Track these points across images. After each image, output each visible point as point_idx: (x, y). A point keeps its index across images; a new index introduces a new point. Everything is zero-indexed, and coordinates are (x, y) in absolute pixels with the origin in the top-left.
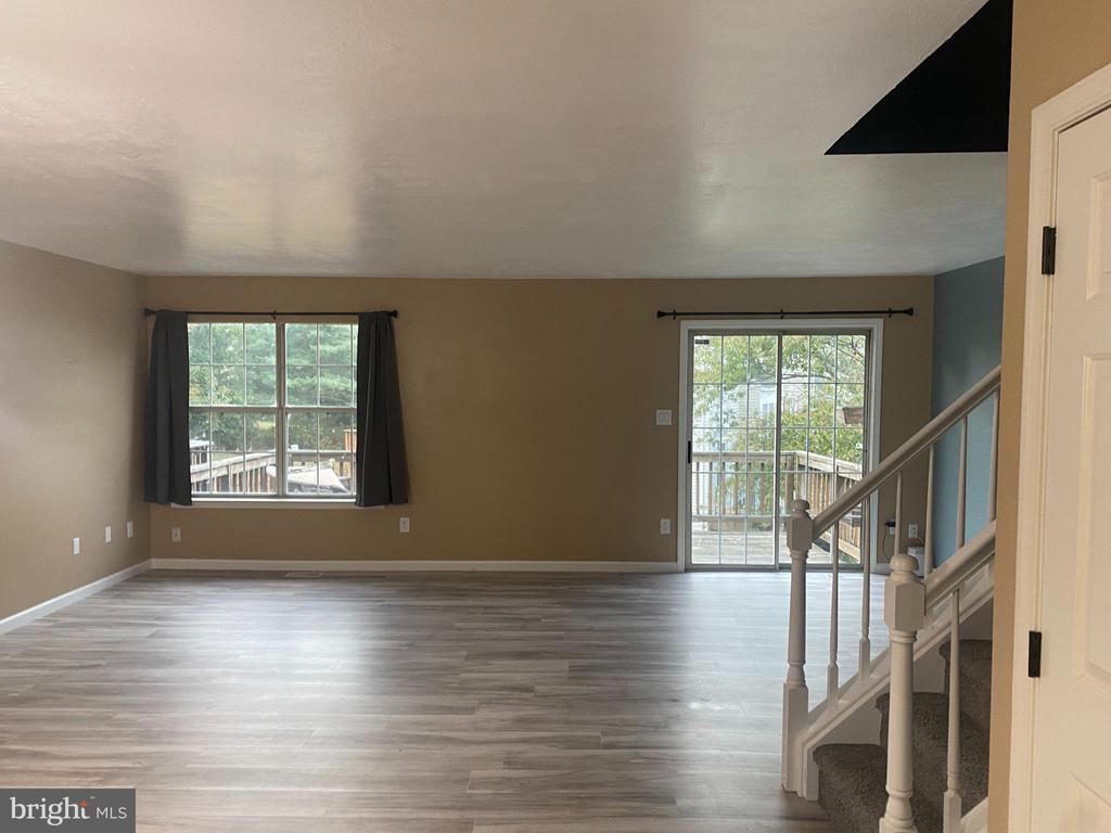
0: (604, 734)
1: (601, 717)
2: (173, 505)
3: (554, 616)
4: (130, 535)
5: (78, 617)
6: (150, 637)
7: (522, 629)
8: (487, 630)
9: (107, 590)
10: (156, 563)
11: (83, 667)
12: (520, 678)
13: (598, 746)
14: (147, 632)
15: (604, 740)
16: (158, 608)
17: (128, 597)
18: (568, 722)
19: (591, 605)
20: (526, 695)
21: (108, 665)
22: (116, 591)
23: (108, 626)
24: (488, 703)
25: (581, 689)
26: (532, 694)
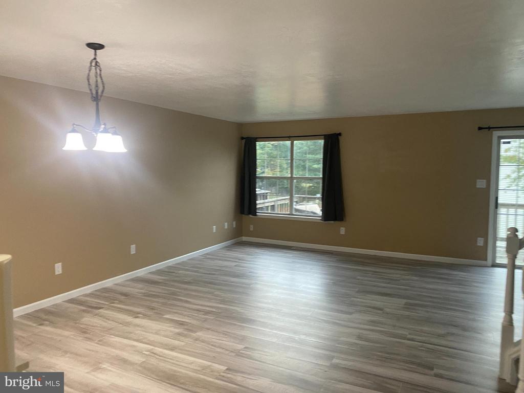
0: (410, 334)
1: (411, 327)
2: (251, 216)
3: (408, 280)
4: (234, 226)
5: (213, 256)
6: (235, 266)
7: (389, 283)
8: (372, 281)
9: (225, 247)
10: (244, 239)
11: (210, 274)
12: (379, 304)
13: (405, 338)
14: (234, 264)
15: (409, 336)
16: (241, 256)
17: (231, 250)
18: (394, 326)
19: (430, 277)
20: (379, 311)
21: (218, 275)
22: (228, 248)
23: (222, 260)
24: (360, 312)
25: (407, 313)
26: (382, 312)
